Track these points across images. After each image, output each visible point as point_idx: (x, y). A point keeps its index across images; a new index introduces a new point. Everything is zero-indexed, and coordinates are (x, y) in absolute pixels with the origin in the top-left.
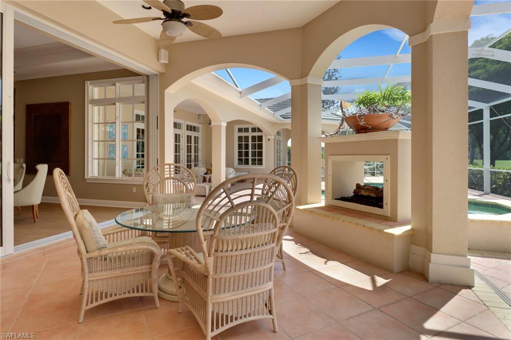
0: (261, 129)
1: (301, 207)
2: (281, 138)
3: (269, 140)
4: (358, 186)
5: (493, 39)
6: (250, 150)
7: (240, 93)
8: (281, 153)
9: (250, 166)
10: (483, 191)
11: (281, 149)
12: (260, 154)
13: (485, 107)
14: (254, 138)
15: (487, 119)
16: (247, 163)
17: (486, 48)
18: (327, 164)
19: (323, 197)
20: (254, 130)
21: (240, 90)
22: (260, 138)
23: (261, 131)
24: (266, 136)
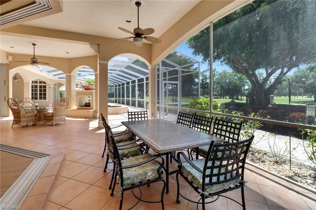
0: (46, 82)
1: (69, 109)
2: (56, 87)
3: (50, 88)
4: (86, 103)
5: (125, 65)
6: (38, 92)
7: (41, 70)
8: (56, 94)
9: (38, 100)
10: (135, 106)
11: (56, 92)
12: (45, 94)
13: (136, 79)
14: (41, 87)
15: (137, 83)
16: (36, 98)
17: (123, 68)
18: (77, 98)
19: (76, 107)
20: (41, 82)
21: (41, 69)
22: (45, 87)
23: (45, 83)
24: (48, 86)
